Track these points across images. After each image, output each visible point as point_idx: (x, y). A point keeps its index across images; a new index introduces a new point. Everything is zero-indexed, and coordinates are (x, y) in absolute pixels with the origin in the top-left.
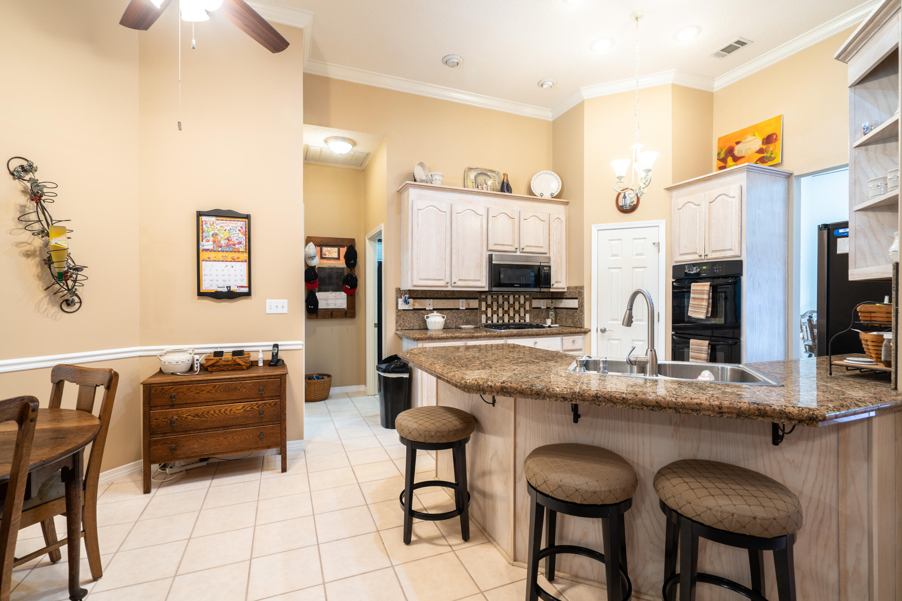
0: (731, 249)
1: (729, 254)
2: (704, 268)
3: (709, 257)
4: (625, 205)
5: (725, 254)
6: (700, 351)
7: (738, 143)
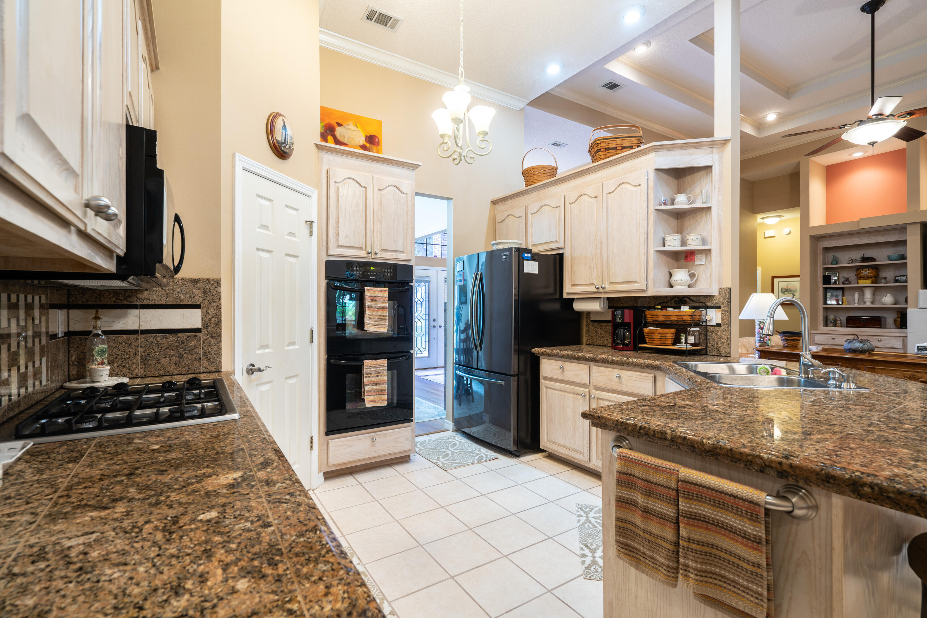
0: (402, 252)
1: (401, 256)
2: (372, 268)
3: (378, 256)
4: (284, 143)
5: (397, 256)
6: (379, 374)
7: (339, 125)
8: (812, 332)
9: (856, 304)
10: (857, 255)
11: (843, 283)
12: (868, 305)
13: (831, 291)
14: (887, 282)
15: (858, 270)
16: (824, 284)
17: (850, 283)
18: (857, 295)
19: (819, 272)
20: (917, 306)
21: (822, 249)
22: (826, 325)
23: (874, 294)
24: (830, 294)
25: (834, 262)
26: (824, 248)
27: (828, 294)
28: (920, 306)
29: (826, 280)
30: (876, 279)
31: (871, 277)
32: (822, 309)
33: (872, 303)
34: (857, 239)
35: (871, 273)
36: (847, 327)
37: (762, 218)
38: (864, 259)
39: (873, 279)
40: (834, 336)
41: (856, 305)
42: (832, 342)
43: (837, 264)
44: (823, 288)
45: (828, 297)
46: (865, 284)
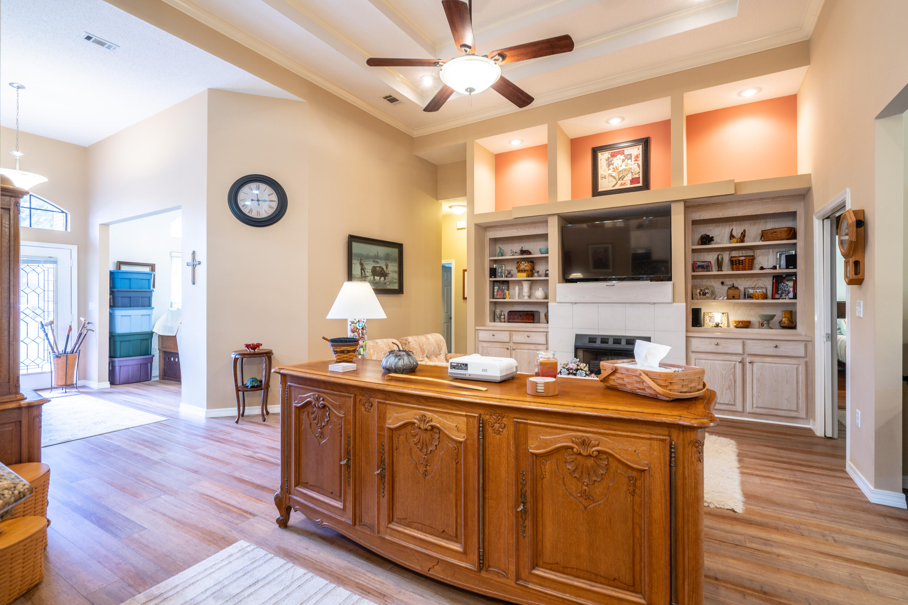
8: (477, 328)
9: (517, 298)
10: (517, 247)
11: (507, 277)
12: (526, 299)
13: (498, 284)
14: (539, 276)
15: (518, 263)
16: (491, 277)
17: (512, 276)
18: (517, 288)
19: (486, 264)
20: (555, 301)
21: (488, 239)
22: (492, 320)
23: (531, 288)
24: (497, 287)
25: (500, 255)
26: (490, 239)
27: (495, 287)
28: (558, 300)
29: (493, 272)
30: (531, 272)
31: (528, 271)
32: (488, 304)
33: (530, 297)
34: (515, 230)
35: (528, 266)
36: (508, 322)
37: (450, 207)
38: (523, 252)
39: (529, 272)
40: (494, 333)
41: (516, 300)
42: (493, 339)
43: (502, 256)
44: (490, 281)
45: (496, 290)
46: (523, 277)
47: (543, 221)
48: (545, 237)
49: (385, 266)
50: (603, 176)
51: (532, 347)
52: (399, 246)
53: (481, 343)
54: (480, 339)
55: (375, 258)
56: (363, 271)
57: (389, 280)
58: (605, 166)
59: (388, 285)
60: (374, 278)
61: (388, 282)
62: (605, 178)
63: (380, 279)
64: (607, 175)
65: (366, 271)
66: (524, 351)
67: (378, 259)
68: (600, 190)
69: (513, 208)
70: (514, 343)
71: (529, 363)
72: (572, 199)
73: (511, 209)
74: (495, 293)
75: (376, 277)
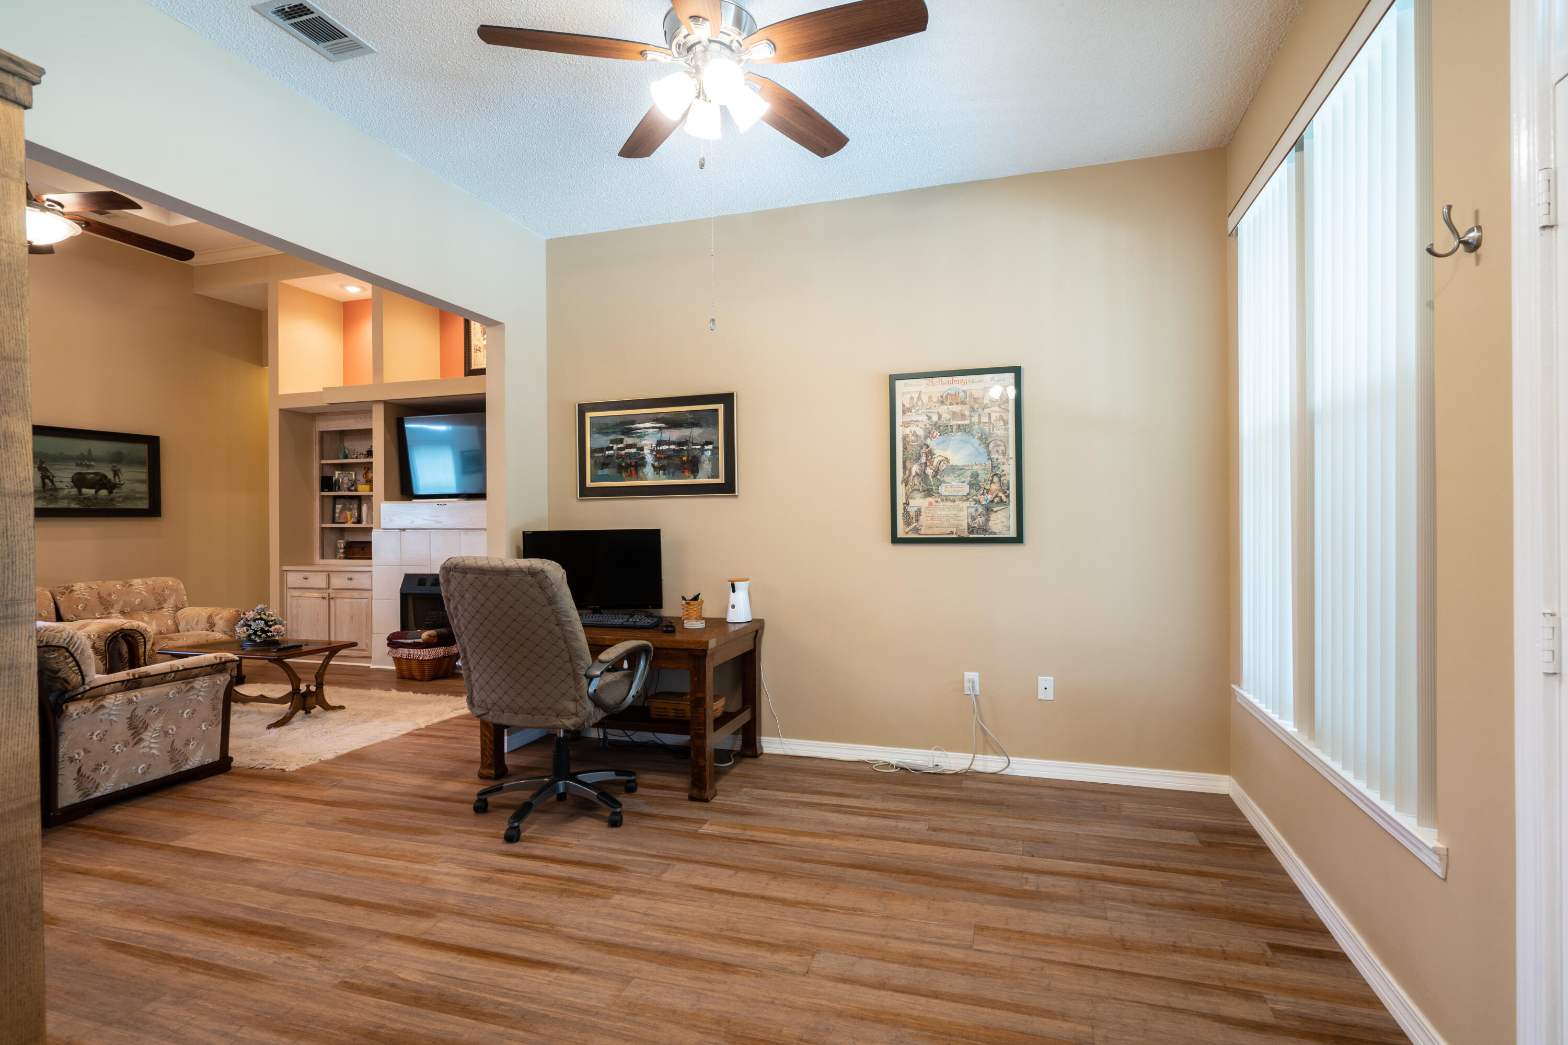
8: (285, 568)
11: (349, 490)
13: (343, 501)
16: (322, 490)
19: (313, 471)
20: (380, 528)
21: (317, 433)
22: (323, 557)
24: (341, 506)
25: (341, 456)
26: (322, 433)
27: (337, 506)
28: (382, 526)
29: (327, 483)
32: (318, 531)
34: (353, 421)
40: (307, 575)
42: (305, 584)
43: (346, 457)
44: (322, 497)
45: (337, 511)
46: (365, 491)
47: (364, 409)
48: (368, 433)
49: (112, 472)
50: (478, 347)
51: (356, 594)
52: (153, 442)
53: (290, 590)
54: (289, 586)
55: (82, 460)
56: (47, 481)
57: (123, 494)
58: (480, 334)
59: (120, 502)
60: (80, 491)
61: (119, 497)
62: (480, 351)
63: (96, 492)
64: (482, 347)
65: (55, 479)
66: (345, 600)
67: (91, 460)
68: (473, 367)
69: (324, 388)
70: (334, 589)
71: (352, 618)
72: (441, 377)
73: (322, 390)
74: (337, 515)
75: (84, 491)
